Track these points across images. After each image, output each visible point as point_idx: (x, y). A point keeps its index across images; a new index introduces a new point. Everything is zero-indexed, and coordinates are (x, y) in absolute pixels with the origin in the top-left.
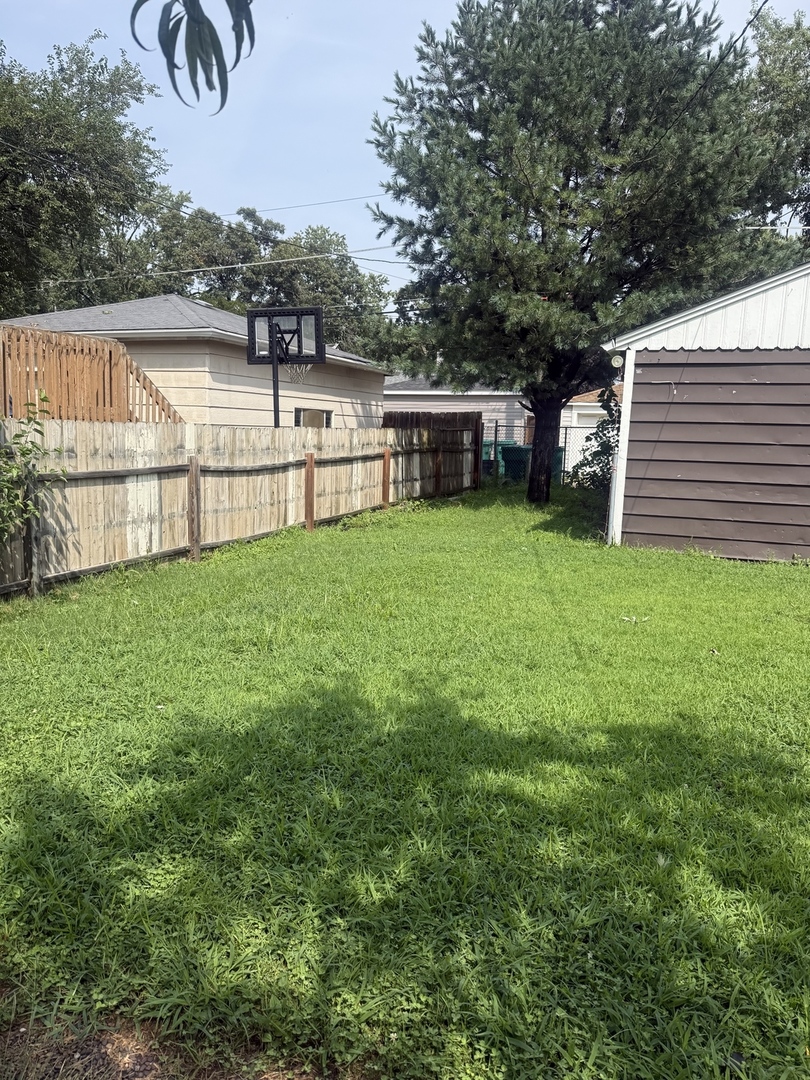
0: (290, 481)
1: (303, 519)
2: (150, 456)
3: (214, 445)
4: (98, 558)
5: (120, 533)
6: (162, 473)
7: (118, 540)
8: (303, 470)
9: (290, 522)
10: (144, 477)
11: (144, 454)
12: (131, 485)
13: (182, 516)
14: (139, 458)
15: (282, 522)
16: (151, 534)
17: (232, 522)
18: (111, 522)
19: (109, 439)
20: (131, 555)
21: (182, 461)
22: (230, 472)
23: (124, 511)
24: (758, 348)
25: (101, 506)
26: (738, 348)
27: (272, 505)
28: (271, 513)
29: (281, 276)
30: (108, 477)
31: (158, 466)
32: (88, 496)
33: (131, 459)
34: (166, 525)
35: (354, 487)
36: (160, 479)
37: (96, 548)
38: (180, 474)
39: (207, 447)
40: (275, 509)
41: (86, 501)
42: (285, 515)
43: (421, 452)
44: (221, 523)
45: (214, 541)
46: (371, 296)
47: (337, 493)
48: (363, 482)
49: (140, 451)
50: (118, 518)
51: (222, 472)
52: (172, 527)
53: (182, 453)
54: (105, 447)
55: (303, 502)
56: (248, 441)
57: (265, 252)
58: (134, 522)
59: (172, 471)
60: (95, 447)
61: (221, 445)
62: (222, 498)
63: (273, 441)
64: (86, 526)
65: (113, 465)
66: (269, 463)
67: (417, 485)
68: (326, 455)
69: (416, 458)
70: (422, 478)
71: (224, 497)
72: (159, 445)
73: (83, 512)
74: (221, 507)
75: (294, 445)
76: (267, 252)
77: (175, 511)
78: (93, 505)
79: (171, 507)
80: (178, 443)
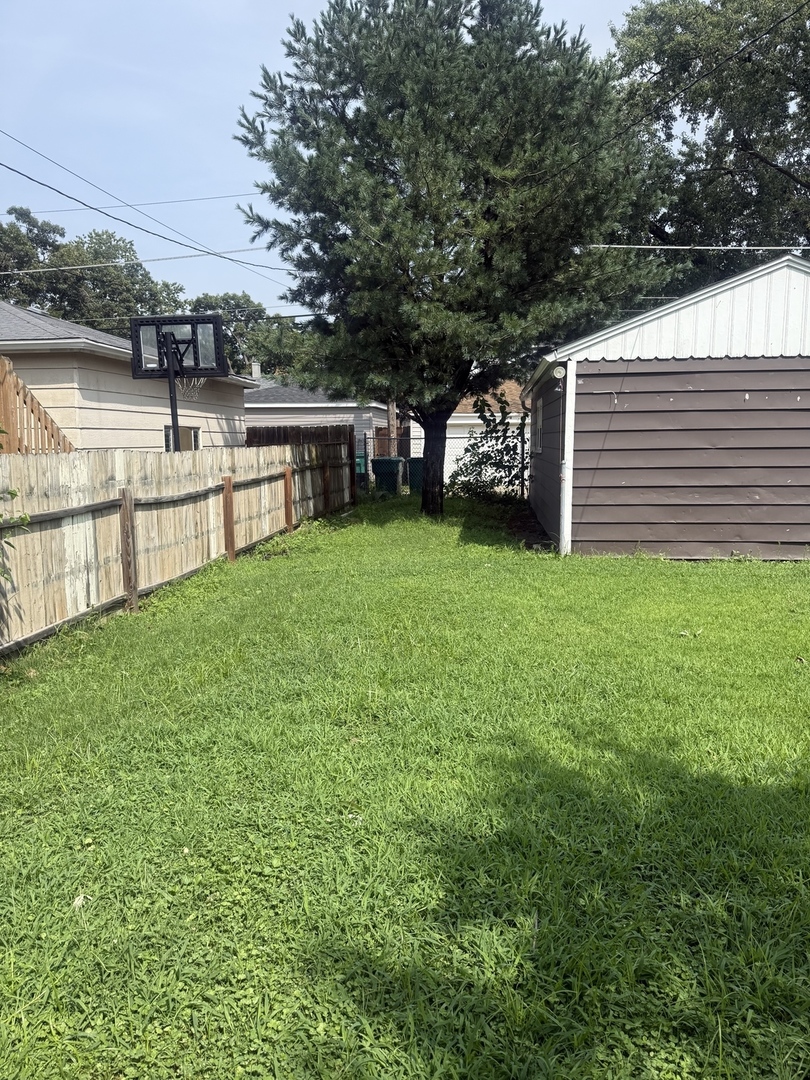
0: (211, 510)
1: (223, 551)
2: (83, 491)
3: (142, 474)
4: (39, 621)
5: (59, 588)
6: (97, 511)
7: (57, 597)
8: (221, 495)
9: (214, 556)
10: (79, 518)
11: (79, 490)
12: (67, 528)
13: (117, 560)
14: (74, 496)
15: (205, 556)
16: (88, 585)
17: (163, 561)
18: (50, 575)
19: (44, 474)
20: (71, 614)
21: (114, 495)
22: (158, 504)
23: (62, 561)
24: (692, 357)
25: (39, 557)
26: (674, 358)
27: (196, 537)
28: (197, 547)
29: (66, 283)
30: (45, 521)
31: (91, 503)
32: (26, 547)
33: (65, 496)
34: (102, 572)
35: (263, 511)
36: (94, 518)
37: (36, 609)
38: (112, 510)
39: (136, 477)
40: (200, 543)
41: (24, 553)
42: (209, 548)
43: (311, 469)
44: (152, 564)
45: (148, 586)
46: (166, 304)
47: (250, 518)
48: (270, 504)
49: (74, 486)
50: (56, 570)
51: (151, 504)
52: (107, 574)
53: (113, 486)
54: (40, 484)
55: (222, 531)
56: (172, 467)
57: (43, 256)
58: (72, 572)
59: (105, 508)
60: (30, 485)
61: (149, 473)
62: (152, 535)
63: (194, 466)
64: (26, 584)
65: (48, 506)
66: (192, 490)
67: (311, 504)
68: (240, 477)
69: (308, 475)
70: (314, 497)
71: (154, 534)
72: (92, 477)
73: (21, 566)
74: (151, 546)
75: (212, 468)
76: (46, 256)
77: (110, 554)
78: (31, 557)
79: (106, 550)
80: (109, 475)
